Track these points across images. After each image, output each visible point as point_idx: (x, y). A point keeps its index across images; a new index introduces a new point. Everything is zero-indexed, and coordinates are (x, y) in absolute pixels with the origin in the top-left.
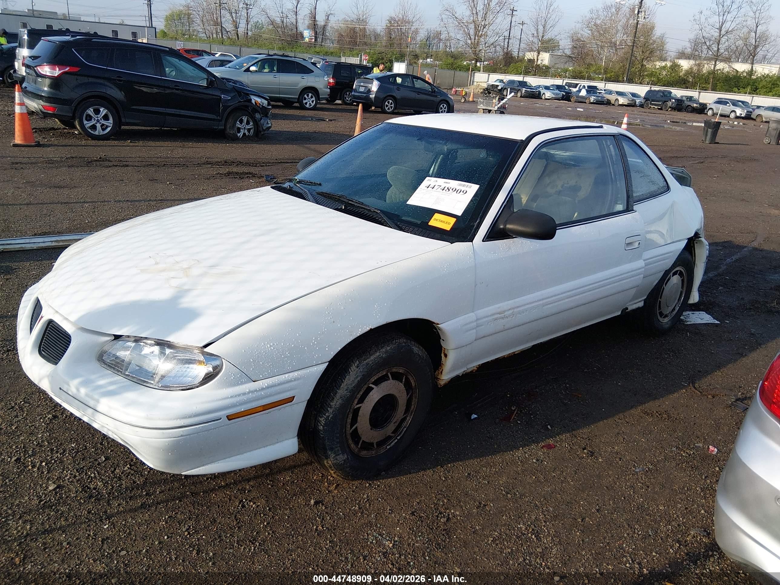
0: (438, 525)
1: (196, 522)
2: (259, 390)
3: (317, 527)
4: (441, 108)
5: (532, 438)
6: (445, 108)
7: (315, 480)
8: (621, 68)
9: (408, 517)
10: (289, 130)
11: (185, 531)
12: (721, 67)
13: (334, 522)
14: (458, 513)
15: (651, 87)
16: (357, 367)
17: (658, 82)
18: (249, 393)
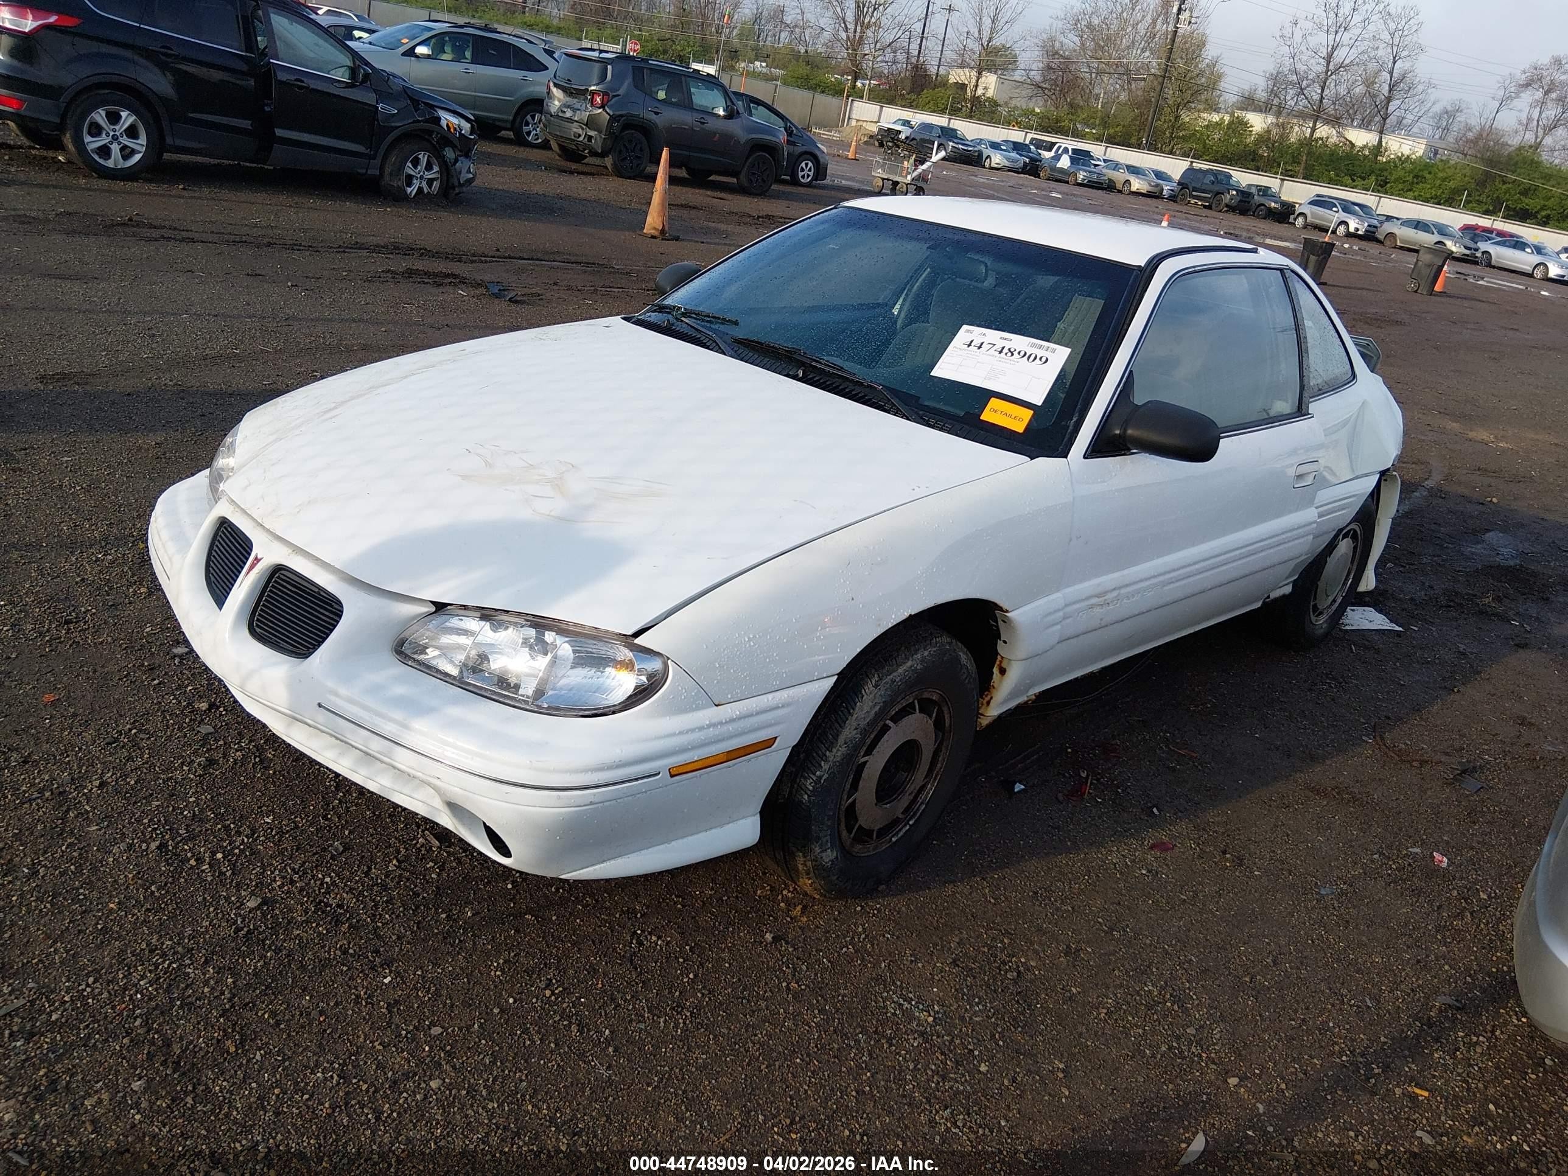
0: (1004, 985)
1: (560, 972)
2: (726, 722)
3: (788, 984)
4: (802, 170)
5: (1130, 830)
6: (810, 170)
7: (759, 897)
8: (1135, 119)
9: (947, 969)
10: (505, 187)
11: (545, 989)
12: (1324, 135)
13: (816, 975)
14: (1033, 963)
15: (1192, 162)
16: (876, 686)
17: (1204, 153)
18: (709, 726)
